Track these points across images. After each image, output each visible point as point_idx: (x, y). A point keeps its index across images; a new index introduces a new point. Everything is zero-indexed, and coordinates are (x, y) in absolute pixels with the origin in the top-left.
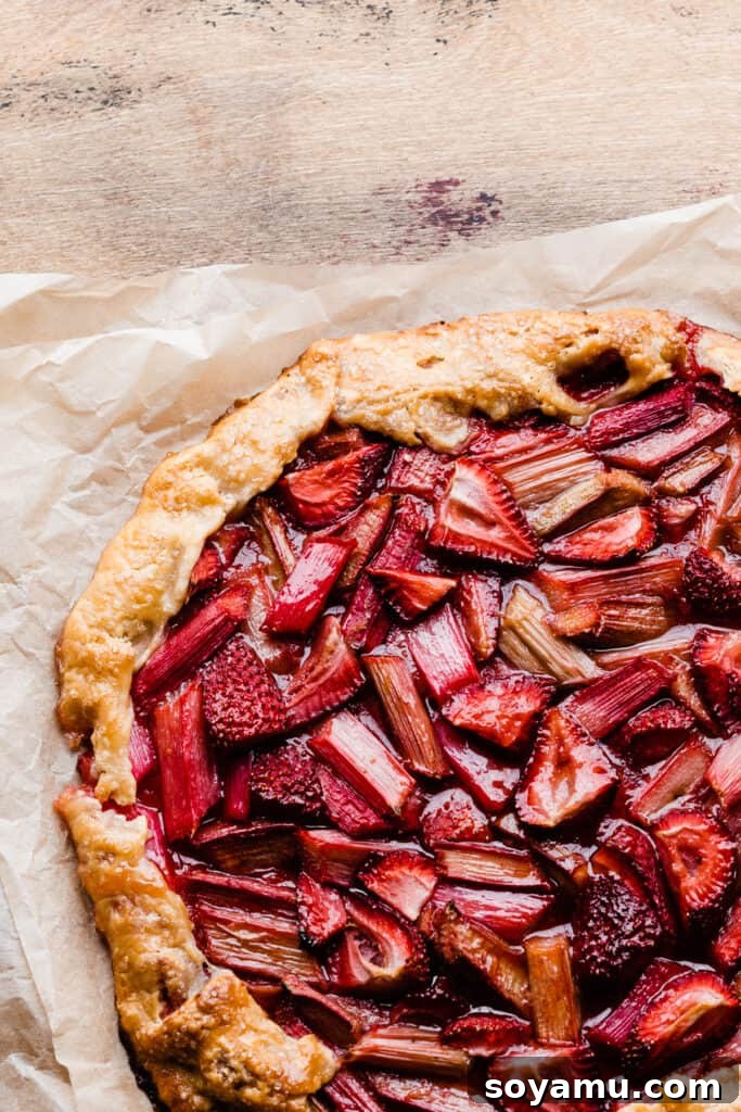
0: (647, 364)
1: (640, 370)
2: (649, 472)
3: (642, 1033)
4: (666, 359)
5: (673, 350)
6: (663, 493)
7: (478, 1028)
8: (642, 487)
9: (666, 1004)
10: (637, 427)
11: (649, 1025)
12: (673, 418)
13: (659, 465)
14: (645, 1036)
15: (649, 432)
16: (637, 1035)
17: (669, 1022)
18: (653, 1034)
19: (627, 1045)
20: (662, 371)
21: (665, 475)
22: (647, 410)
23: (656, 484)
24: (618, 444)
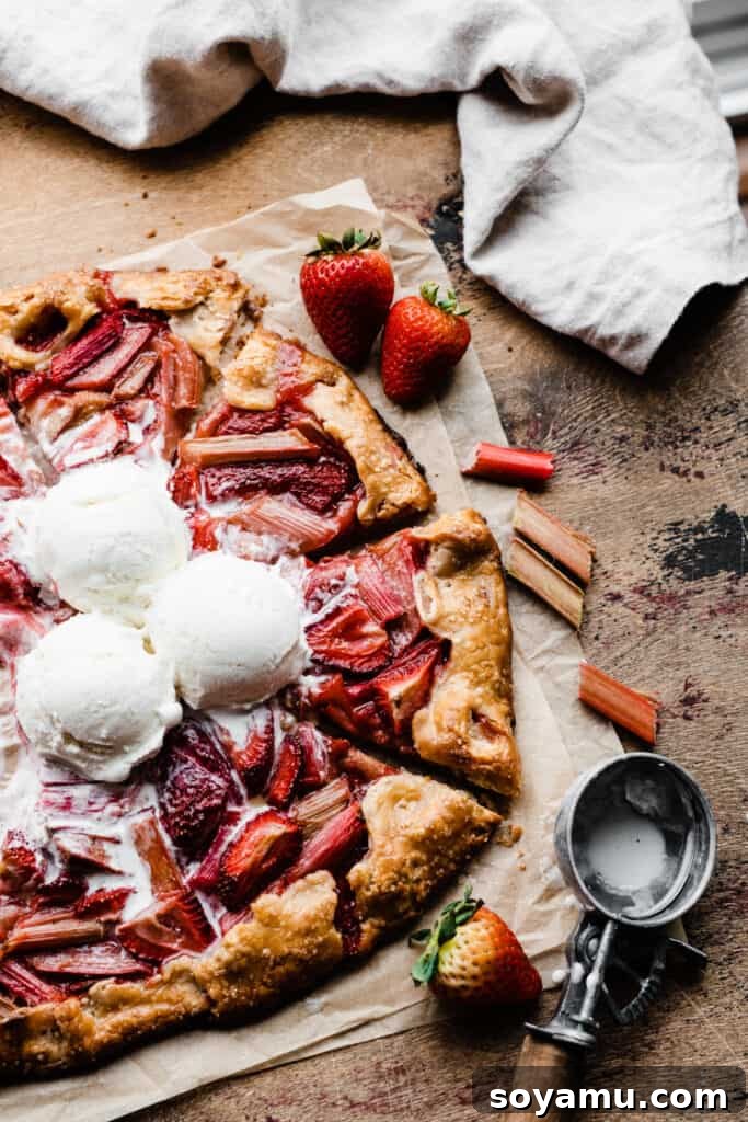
0: (78, 307)
1: (75, 313)
2: (105, 387)
3: (229, 869)
4: (90, 300)
5: (94, 292)
6: (121, 399)
7: (102, 900)
8: (103, 398)
9: (243, 843)
10: (86, 357)
11: (233, 862)
12: (111, 342)
13: (110, 380)
14: (232, 871)
15: (97, 359)
16: (225, 872)
17: (248, 856)
18: (237, 868)
19: (221, 882)
20: (91, 309)
21: (117, 385)
22: (90, 343)
23: (113, 393)
24: (76, 374)
